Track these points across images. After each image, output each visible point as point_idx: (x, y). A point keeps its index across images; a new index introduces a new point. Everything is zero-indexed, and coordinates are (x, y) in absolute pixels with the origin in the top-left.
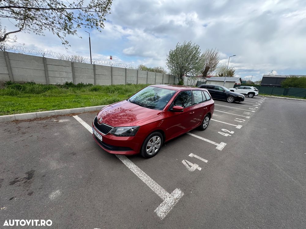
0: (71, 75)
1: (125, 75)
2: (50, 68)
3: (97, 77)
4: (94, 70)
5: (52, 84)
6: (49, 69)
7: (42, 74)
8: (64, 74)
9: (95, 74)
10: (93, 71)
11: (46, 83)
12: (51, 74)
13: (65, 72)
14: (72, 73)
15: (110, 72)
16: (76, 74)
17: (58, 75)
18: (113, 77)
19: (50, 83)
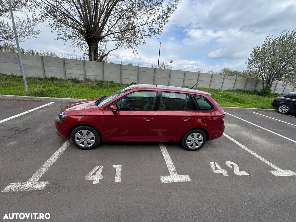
0: (136, 77)
1: (183, 78)
2: (124, 71)
3: (156, 79)
4: (155, 73)
5: (123, 83)
6: (123, 73)
7: (118, 76)
8: (132, 77)
9: (154, 77)
10: (153, 74)
11: (119, 83)
12: (124, 76)
13: (133, 75)
14: (137, 76)
15: (169, 75)
16: (140, 76)
17: (128, 77)
18: (171, 79)
19: (122, 83)
